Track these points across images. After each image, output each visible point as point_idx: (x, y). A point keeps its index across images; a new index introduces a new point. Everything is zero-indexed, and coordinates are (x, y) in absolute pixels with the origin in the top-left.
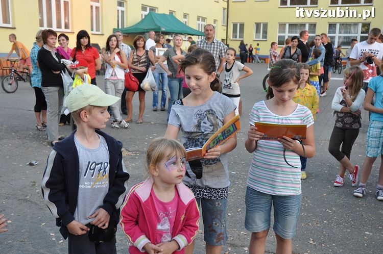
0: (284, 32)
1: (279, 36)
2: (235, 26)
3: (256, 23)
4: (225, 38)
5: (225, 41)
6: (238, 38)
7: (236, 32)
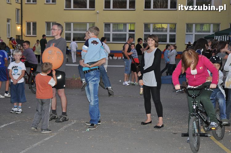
0: (70, 30)
1: (66, 33)
2: (29, 24)
3: (46, 22)
4: (20, 34)
5: (21, 37)
6: (32, 35)
7: (30, 30)
